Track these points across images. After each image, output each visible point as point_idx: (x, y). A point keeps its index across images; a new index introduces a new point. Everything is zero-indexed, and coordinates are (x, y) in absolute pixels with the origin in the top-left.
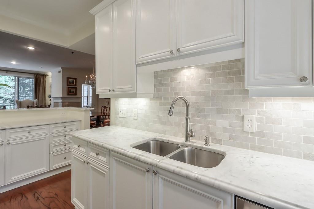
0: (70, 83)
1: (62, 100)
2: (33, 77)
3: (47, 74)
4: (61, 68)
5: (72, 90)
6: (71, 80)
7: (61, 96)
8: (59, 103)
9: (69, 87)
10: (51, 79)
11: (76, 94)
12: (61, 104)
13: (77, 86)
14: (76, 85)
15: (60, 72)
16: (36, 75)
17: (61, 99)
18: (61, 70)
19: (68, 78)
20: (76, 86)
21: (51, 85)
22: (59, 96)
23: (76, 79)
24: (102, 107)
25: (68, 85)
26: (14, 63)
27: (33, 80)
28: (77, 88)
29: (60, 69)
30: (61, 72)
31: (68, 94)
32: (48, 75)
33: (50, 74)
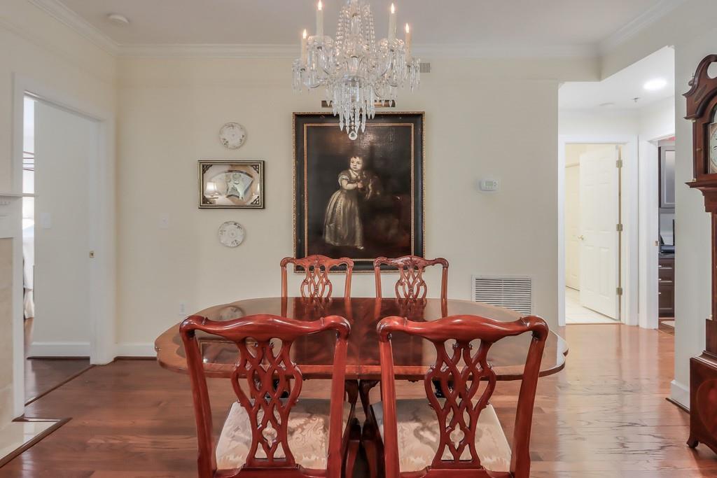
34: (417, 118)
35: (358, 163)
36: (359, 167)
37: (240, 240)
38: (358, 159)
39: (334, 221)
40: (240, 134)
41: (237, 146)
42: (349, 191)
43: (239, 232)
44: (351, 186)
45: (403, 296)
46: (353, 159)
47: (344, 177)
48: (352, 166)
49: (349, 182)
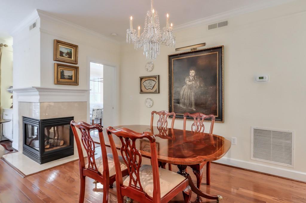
0: (61, 55)
1: (40, 95)
3: (4, 44)
5: (68, 73)
6: (64, 49)
7: (38, 85)
8: (34, 104)
9: (59, 65)
10: (11, 55)
11: (76, 83)
12: (39, 104)
13: (79, 63)
14: (76, 62)
15: (34, 25)
17: (38, 93)
18: (38, 17)
20: (77, 64)
21: (13, 68)
22: (30, 86)
23: (76, 47)
25: (56, 59)
28: (80, 68)
29: (34, 16)
30: (38, 25)
31: (58, 83)
32: (5, 46)
33: (10, 41)
34: (220, 49)
35: (193, 73)
36: (193, 74)
37: (151, 105)
38: (193, 71)
39: (183, 97)
40: (152, 66)
41: (151, 70)
42: (189, 85)
43: (151, 102)
44: (190, 83)
45: (194, 131)
46: (191, 71)
47: (187, 79)
48: (190, 74)
49: (189, 81)
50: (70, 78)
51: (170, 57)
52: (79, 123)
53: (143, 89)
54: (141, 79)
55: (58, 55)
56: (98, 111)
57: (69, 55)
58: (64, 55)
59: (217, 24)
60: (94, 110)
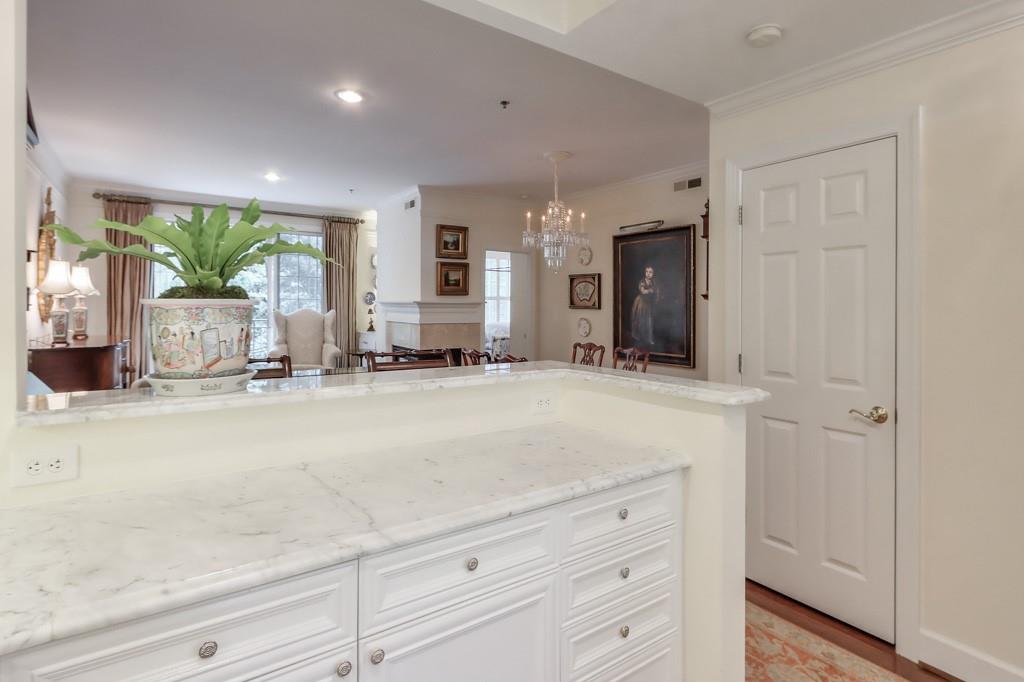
0: (446, 248)
1: (421, 313)
2: (318, 229)
3: (360, 219)
4: (416, 190)
5: (454, 276)
6: (449, 238)
7: (419, 299)
9: (443, 264)
10: (374, 235)
11: (465, 292)
12: (418, 326)
13: (469, 256)
14: (464, 255)
15: (412, 204)
16: (327, 224)
17: (418, 310)
18: (418, 195)
19: (442, 228)
20: (466, 258)
22: (412, 301)
23: (464, 230)
24: (575, 347)
25: (439, 255)
26: (272, 177)
27: (320, 239)
28: (470, 264)
29: (414, 193)
30: (418, 204)
31: (441, 292)
32: (362, 222)
33: (370, 217)
35: (650, 272)
38: (650, 269)
42: (645, 296)
46: (647, 269)
47: (642, 284)
48: (647, 274)
50: (457, 283)
51: (617, 239)
52: (470, 351)
53: (576, 300)
54: (572, 279)
55: (442, 246)
56: (504, 342)
57: (456, 244)
58: (449, 246)
59: (684, 182)
60: (495, 340)
